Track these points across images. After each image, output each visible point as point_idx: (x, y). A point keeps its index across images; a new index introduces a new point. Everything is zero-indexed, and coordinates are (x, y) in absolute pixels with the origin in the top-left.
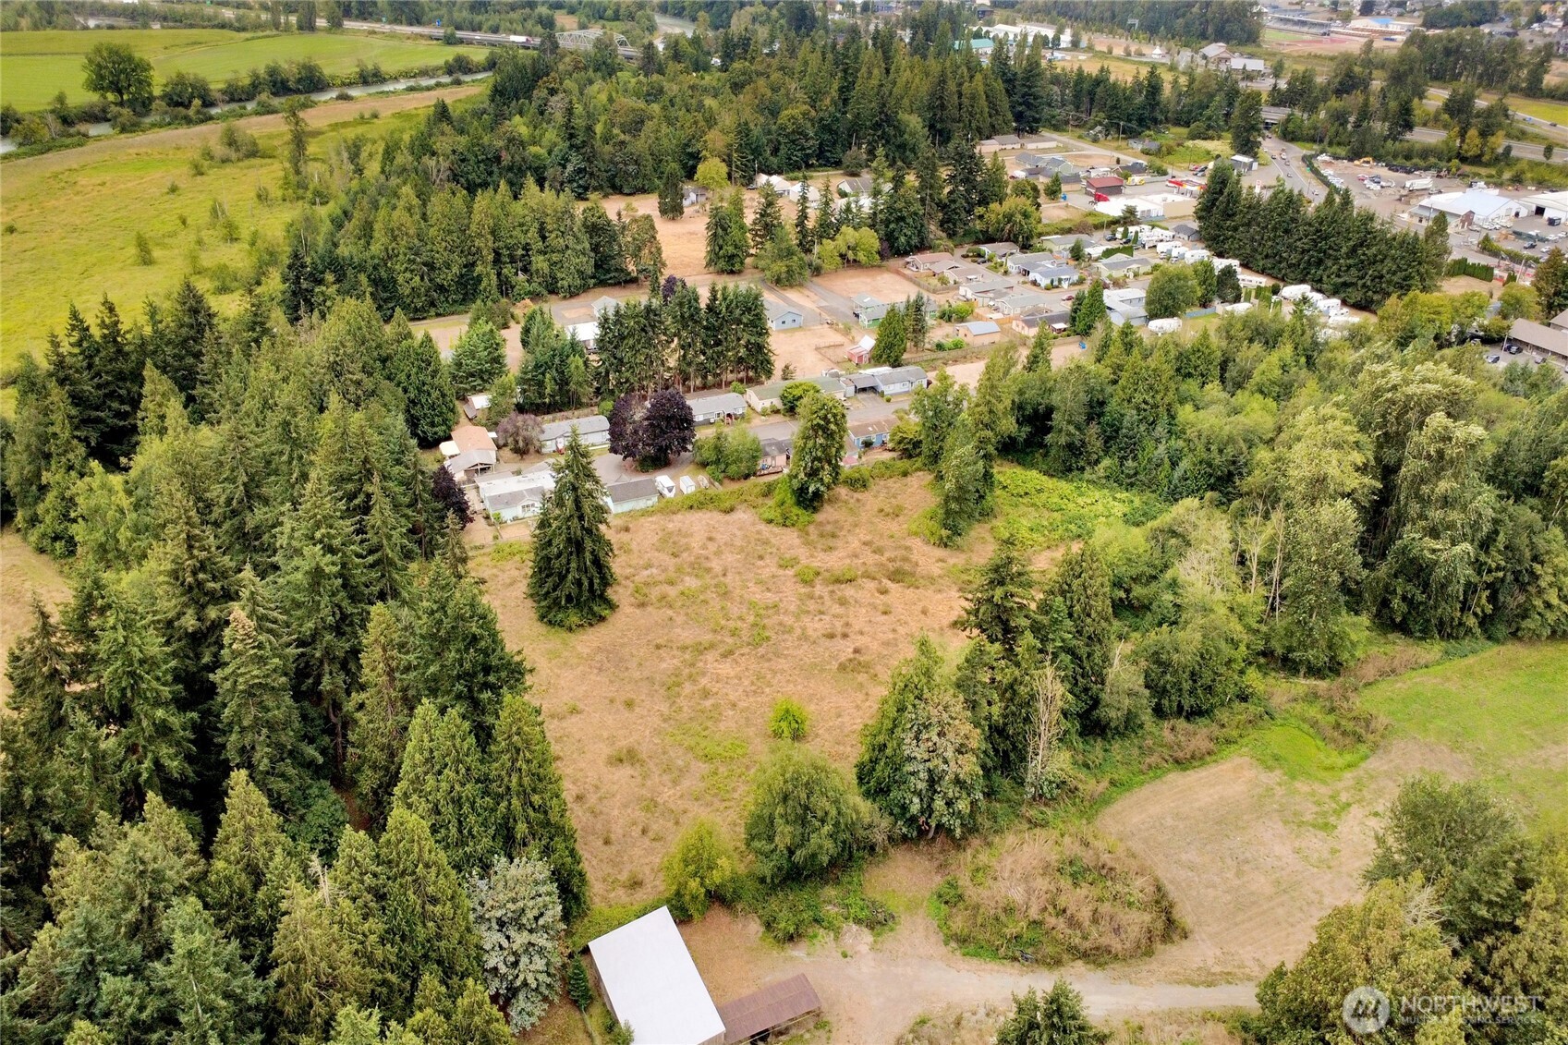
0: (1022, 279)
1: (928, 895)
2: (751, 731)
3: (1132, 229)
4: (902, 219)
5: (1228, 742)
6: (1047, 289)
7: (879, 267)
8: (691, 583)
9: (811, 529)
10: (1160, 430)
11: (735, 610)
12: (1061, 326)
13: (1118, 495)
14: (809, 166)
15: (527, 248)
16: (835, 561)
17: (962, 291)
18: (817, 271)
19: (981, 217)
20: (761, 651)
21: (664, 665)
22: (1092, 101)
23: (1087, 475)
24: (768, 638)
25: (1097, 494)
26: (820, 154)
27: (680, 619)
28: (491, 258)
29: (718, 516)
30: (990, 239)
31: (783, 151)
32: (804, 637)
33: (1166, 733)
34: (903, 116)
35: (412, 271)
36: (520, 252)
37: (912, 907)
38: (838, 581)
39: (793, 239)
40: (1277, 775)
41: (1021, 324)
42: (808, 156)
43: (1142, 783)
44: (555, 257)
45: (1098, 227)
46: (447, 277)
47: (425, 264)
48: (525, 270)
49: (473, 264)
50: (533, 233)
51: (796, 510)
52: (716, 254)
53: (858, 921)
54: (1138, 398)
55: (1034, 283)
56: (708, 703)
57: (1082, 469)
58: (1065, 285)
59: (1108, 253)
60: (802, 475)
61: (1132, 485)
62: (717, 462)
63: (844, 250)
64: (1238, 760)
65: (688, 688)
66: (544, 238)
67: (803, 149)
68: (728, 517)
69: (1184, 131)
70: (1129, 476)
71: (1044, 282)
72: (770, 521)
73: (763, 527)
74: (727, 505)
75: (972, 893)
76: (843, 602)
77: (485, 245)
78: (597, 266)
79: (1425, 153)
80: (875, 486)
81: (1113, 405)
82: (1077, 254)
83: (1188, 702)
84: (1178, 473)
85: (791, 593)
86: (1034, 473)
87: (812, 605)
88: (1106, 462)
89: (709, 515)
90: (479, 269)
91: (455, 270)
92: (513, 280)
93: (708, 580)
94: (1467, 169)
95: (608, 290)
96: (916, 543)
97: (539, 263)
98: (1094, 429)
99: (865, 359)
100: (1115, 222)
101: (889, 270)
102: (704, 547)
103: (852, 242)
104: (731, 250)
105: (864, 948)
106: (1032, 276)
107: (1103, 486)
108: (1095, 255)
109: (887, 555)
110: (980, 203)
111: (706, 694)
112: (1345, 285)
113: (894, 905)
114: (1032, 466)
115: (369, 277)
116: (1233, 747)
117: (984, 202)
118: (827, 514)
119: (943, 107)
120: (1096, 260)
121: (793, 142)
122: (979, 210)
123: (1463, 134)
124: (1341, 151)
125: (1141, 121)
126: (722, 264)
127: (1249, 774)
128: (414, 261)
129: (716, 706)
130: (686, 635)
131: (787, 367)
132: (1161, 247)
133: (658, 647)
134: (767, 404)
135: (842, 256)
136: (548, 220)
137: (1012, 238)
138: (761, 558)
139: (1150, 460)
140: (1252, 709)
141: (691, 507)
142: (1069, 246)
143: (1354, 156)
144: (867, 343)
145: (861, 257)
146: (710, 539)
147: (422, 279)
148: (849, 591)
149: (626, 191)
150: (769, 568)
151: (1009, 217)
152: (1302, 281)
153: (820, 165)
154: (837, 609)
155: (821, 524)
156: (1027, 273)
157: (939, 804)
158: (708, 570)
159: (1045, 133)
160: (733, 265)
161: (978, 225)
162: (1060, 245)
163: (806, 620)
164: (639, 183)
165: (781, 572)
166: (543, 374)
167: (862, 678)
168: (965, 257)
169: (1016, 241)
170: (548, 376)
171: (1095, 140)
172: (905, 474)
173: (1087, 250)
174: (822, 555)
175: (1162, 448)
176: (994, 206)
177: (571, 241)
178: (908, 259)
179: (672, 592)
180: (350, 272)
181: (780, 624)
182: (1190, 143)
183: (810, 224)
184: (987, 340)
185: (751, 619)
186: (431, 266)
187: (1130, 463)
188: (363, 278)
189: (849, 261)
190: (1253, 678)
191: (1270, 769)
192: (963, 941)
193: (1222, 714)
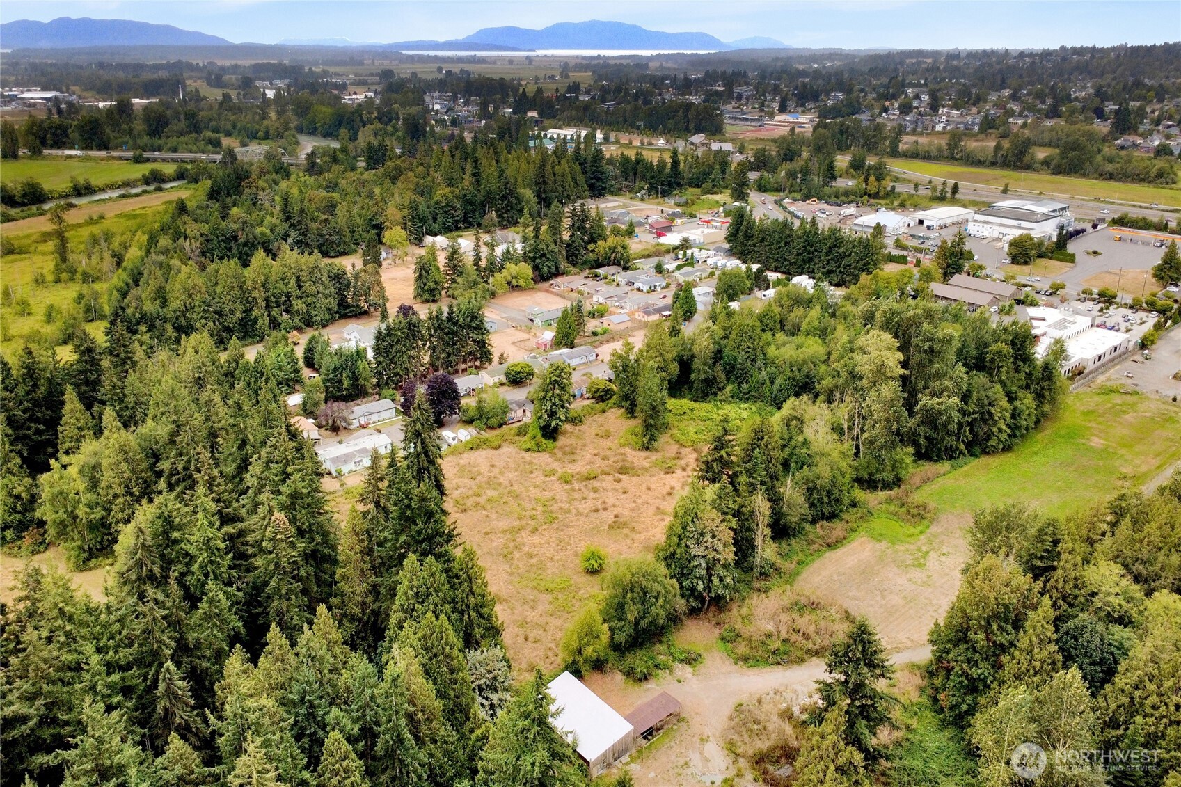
0: (630, 288)
1: (715, 641)
2: (569, 572)
3: (689, 252)
4: (544, 255)
5: (853, 531)
6: (648, 292)
7: (533, 289)
8: (491, 493)
9: (556, 451)
10: (759, 363)
11: (528, 505)
12: (667, 313)
13: (742, 406)
14: (458, 229)
15: (288, 295)
16: (580, 467)
17: (595, 298)
18: (493, 295)
19: (593, 251)
20: (555, 525)
21: (495, 544)
22: (635, 174)
23: (719, 397)
24: (557, 518)
25: (729, 407)
26: (465, 220)
27: (494, 516)
28: (264, 304)
29: (491, 453)
30: (601, 265)
31: (440, 219)
32: (579, 514)
33: (819, 530)
34: (521, 191)
35: (206, 318)
36: (284, 298)
37: (709, 648)
38: (587, 479)
39: (473, 275)
40: (884, 545)
41: (642, 314)
42: (457, 222)
43: (813, 560)
44: (309, 300)
45: (668, 252)
46: (232, 321)
47: (215, 312)
48: (287, 311)
49: (251, 309)
50: (292, 283)
51: (544, 441)
52: (422, 289)
53: (681, 661)
54: (744, 345)
55: (639, 289)
56: (534, 561)
57: (715, 394)
58: (659, 289)
59: (679, 267)
60: (545, 416)
61: (747, 399)
62: (480, 418)
63: (509, 279)
64: (861, 540)
65: (517, 554)
66: (300, 287)
67: (453, 217)
68: (498, 452)
69: (698, 191)
70: (745, 394)
71: (645, 288)
72: (528, 450)
73: (524, 454)
74: (496, 443)
75: (745, 630)
76: (595, 490)
77: (259, 295)
78: (339, 305)
79: (847, 193)
80: (588, 421)
81: (727, 351)
82: (659, 269)
83: (827, 510)
84: (776, 387)
85: (560, 490)
86: (685, 401)
87: (576, 495)
88: (730, 387)
89: (484, 452)
90: (255, 313)
91: (239, 314)
92: (280, 319)
93: (501, 490)
94: (872, 201)
95: (348, 320)
96: (628, 450)
97: (298, 305)
98: (719, 368)
99: (549, 346)
100: (675, 248)
101: (539, 290)
102: (490, 471)
103: (514, 273)
104: (433, 285)
105: (689, 676)
106: (636, 285)
107: (730, 402)
108: (671, 269)
109: (612, 459)
110: (590, 243)
111: (531, 556)
112: (830, 272)
113: (698, 649)
114: (682, 397)
115: (173, 325)
116: (856, 533)
117: (593, 240)
118: (562, 441)
119: (545, 183)
120: (673, 272)
121: (446, 212)
122: (591, 247)
123: (866, 180)
124: (798, 196)
125: (670, 185)
126: (426, 296)
127: (869, 546)
128: (207, 311)
129: (540, 562)
130: (503, 524)
131: (502, 355)
132: (710, 261)
133: (486, 534)
134: (496, 380)
135: (509, 283)
136: (303, 274)
137: (616, 263)
138: (531, 472)
139: (757, 382)
140: (860, 511)
141: (472, 449)
142: (654, 264)
143: (805, 198)
144: (549, 335)
145: (522, 282)
146: (493, 466)
147: (214, 324)
148: (596, 483)
149: (332, 254)
150: (539, 478)
151: (613, 250)
152: (801, 274)
153: (466, 228)
154: (592, 495)
155: (561, 448)
156: (632, 284)
157: (716, 581)
158: (500, 484)
159: (610, 197)
160: (434, 296)
161: (592, 256)
162: (648, 265)
163: (577, 504)
164: (341, 248)
165: (548, 479)
166: (341, 374)
167: (625, 531)
168: (586, 278)
169: (619, 265)
170: (344, 375)
171: (642, 199)
172: (604, 411)
173: (666, 266)
174: (570, 466)
175: (763, 373)
176: (600, 243)
177: (321, 289)
178: (552, 282)
179: (482, 500)
180: (158, 323)
181: (561, 508)
182: (704, 197)
183: (483, 264)
184: (623, 326)
185: (541, 508)
186: (220, 313)
187: (745, 385)
188: (168, 326)
189: (514, 287)
190: (858, 494)
191: (879, 541)
192: (745, 659)
193: (845, 516)
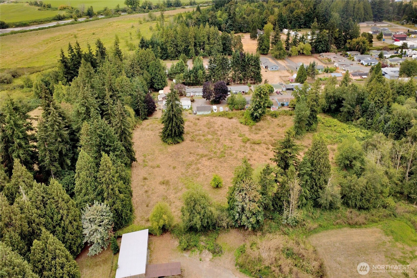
0: (358, 62)
1: (237, 247)
2: (206, 183)
3: (405, 50)
5: (373, 221)
6: (366, 66)
7: (311, 56)
8: (210, 137)
9: (254, 127)
10: (383, 110)
11: (219, 146)
12: (365, 77)
13: (363, 131)
14: (301, 28)
15: (204, 43)
16: (256, 138)
17: (335, 64)
18: (290, 55)
19: (349, 43)
20: (221, 160)
21: (190, 159)
23: (353, 123)
24: (224, 156)
25: (355, 129)
27: (201, 147)
28: (193, 44)
29: (227, 120)
30: (351, 50)
33: (348, 213)
35: (172, 46)
36: (202, 44)
37: (230, 250)
38: (254, 143)
39: (284, 46)
40: (390, 238)
41: (351, 75)
42: (301, 24)
43: (333, 229)
44: (211, 46)
45: (391, 49)
46: (181, 49)
47: (175, 45)
48: (203, 49)
49: (189, 46)
50: (206, 38)
51: (250, 120)
52: (260, 48)
53: (209, 250)
54: (376, 99)
55: (362, 64)
56: (197, 172)
57: (352, 121)
58: (373, 65)
59: (392, 57)
60: (252, 109)
61: (369, 128)
62: (232, 104)
64: (375, 229)
65: (194, 166)
66: (209, 40)
67: (299, 22)
68: (230, 120)
70: (369, 125)
71: (365, 64)
72: (242, 123)
73: (239, 124)
74: (230, 116)
76: (253, 150)
77: (192, 41)
78: (224, 49)
80: (280, 118)
81: (366, 100)
82: (381, 56)
84: (387, 125)
85: (238, 143)
86: (336, 120)
87: (243, 149)
88: (361, 119)
89: (224, 119)
90: (189, 48)
91: (183, 47)
92: (199, 51)
93: (215, 137)
97: (207, 47)
98: (358, 108)
99: (294, 81)
100: (398, 48)
101: (314, 57)
102: (218, 127)
103: (302, 47)
104: (264, 47)
106: (361, 62)
107: (359, 127)
108: (387, 57)
109: (274, 138)
110: (349, 39)
111: (198, 169)
113: (225, 248)
114: (336, 118)
115: (160, 47)
116: (375, 224)
117: (351, 38)
118: (261, 123)
120: (387, 59)
121: (296, 20)
122: (349, 41)
127: (378, 235)
128: (172, 44)
129: (199, 173)
130: (201, 151)
131: (266, 80)
132: (414, 56)
133: (191, 153)
135: (299, 52)
136: (210, 35)
137: (358, 50)
138: (234, 133)
139: (377, 120)
140: (387, 212)
141: (220, 116)
142: (379, 54)
144: (295, 76)
145: (305, 52)
146: (221, 125)
147: (174, 48)
148: (257, 147)
149: (243, 32)
150: (236, 136)
151: (358, 43)
153: (305, 28)
154: (250, 151)
155: (257, 126)
156: (360, 61)
158: (216, 134)
159: (384, 21)
160: (264, 52)
161: (348, 46)
162: (376, 53)
163: (239, 153)
164: (248, 29)
165: (238, 138)
166: (191, 74)
168: (341, 55)
169: (359, 51)
171: (402, 25)
172: (291, 115)
173: (385, 55)
174: (253, 135)
175: (382, 116)
176: (354, 40)
177: (216, 41)
178: (321, 54)
179: (202, 138)
180: (155, 45)
181: (230, 153)
185: (222, 150)
186: (177, 46)
187: (370, 120)
188: (159, 47)
189: (301, 53)
190: (391, 201)
191: (388, 235)
192: (241, 266)
193: (374, 211)
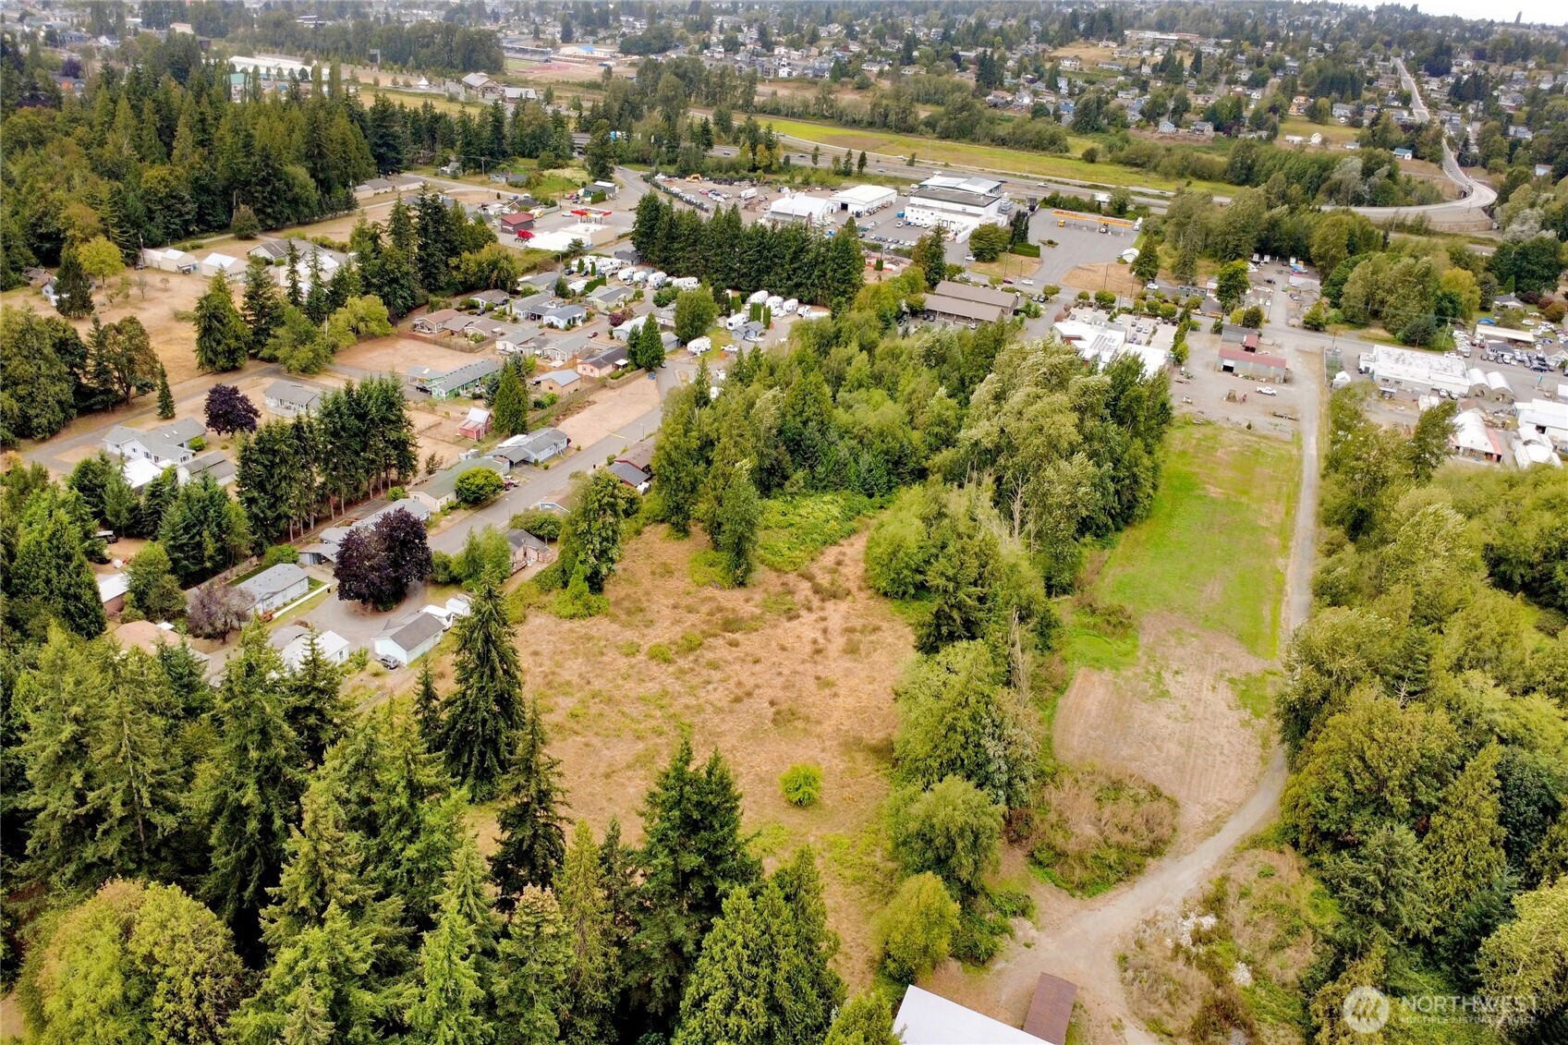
1: (1027, 867)
3: (587, 260)
4: (395, 280)
5: (1067, 663)
7: (394, 334)
9: (615, 610)
10: (832, 434)
11: (634, 711)
12: (622, 362)
14: (189, 234)
16: (667, 632)
17: (499, 345)
18: (335, 351)
19: (457, 268)
20: (698, 738)
21: (631, 790)
22: (433, 139)
23: (787, 489)
24: (692, 725)
25: (806, 502)
26: (200, 219)
27: (597, 741)
30: (477, 288)
31: (159, 219)
32: (719, 710)
34: (290, 169)
37: (1027, 882)
38: (690, 649)
40: (1109, 672)
41: (589, 367)
42: (187, 223)
51: (593, 596)
52: (215, 353)
53: (1014, 915)
58: (579, 323)
59: (589, 288)
60: (591, 559)
61: (827, 488)
62: (474, 575)
63: (354, 322)
64: (1082, 672)
67: (181, 215)
69: (533, 163)
70: (822, 481)
71: (562, 324)
72: (572, 617)
73: (567, 625)
74: (517, 613)
75: (1068, 845)
76: (715, 666)
78: (75, 393)
79: (734, 167)
82: (561, 291)
84: (863, 468)
85: (664, 675)
87: (693, 680)
88: (800, 474)
93: (579, 693)
94: (770, 177)
96: (709, 591)
99: (482, 432)
100: (563, 257)
101: (400, 336)
102: (536, 664)
103: (361, 312)
104: (233, 343)
105: (1033, 932)
106: (546, 320)
107: (807, 495)
108: (580, 291)
109: (703, 610)
110: (450, 255)
112: (798, 285)
113: (1020, 888)
116: (1071, 665)
117: (454, 251)
118: (611, 592)
120: (586, 295)
121: (168, 207)
122: (453, 261)
123: (753, 149)
124: (672, 169)
125: (492, 154)
126: (222, 362)
127: (1096, 678)
131: (432, 458)
132: (622, 274)
133: (607, 776)
134: (443, 502)
135: (356, 331)
137: (497, 285)
138: (602, 654)
139: (836, 462)
142: (550, 283)
143: (683, 173)
144: (479, 415)
145: (374, 326)
146: (534, 654)
148: (708, 655)
152: (756, 290)
153: (202, 231)
154: (716, 675)
155: (619, 603)
156: (537, 317)
159: (407, 175)
160: (235, 360)
161: (458, 276)
162: (542, 282)
163: (704, 694)
165: (634, 660)
166: (200, 533)
167: (800, 724)
168: (460, 310)
169: (501, 288)
170: (206, 533)
171: (454, 177)
172: (638, 533)
173: (570, 287)
174: (651, 632)
176: (466, 255)
177: (43, 368)
178: (412, 320)
181: (687, 707)
182: (546, 173)
183: (305, 299)
184: (571, 389)
185: (659, 713)
187: (820, 469)
189: (361, 334)
191: (1101, 669)
192: (1082, 886)
